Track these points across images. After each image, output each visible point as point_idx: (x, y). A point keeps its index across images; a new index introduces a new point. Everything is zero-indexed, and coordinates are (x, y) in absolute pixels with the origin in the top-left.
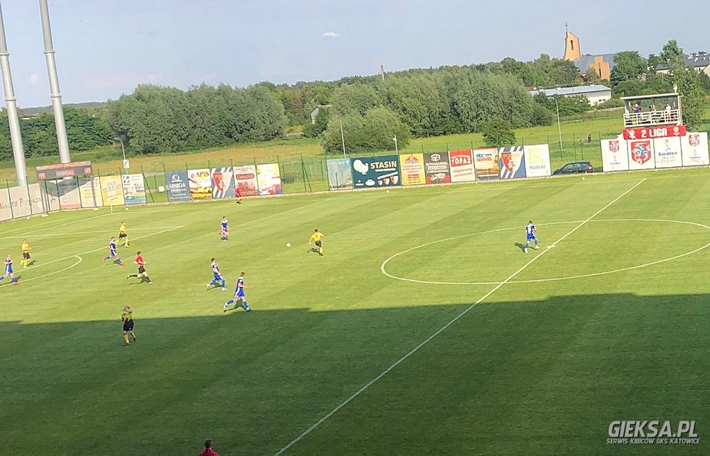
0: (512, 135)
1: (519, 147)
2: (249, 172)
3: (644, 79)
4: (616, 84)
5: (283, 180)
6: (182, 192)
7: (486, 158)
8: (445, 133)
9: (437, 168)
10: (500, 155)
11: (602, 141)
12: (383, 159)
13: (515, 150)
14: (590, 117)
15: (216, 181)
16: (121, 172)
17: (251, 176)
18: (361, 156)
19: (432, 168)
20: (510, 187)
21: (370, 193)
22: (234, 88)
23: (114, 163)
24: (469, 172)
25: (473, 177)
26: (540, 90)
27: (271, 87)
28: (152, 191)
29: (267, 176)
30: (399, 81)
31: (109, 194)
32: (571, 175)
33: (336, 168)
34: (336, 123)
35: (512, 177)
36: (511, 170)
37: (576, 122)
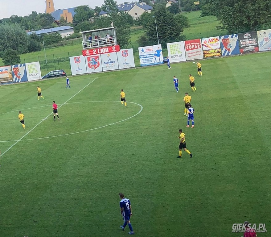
0: (18, 58)
1: (23, 64)
3: (92, 20)
4: (76, 25)
10: (12, 70)
11: (70, 58)
13: (21, 66)
14: (62, 45)
20: (19, 87)
26: (33, 32)
32: (53, 78)
35: (20, 81)
36: (19, 77)
37: (54, 48)
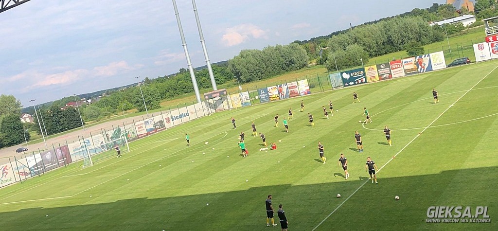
0: (422, 49)
1: (427, 55)
2: (294, 85)
3: (494, 7)
4: (478, 13)
5: (310, 87)
6: (266, 98)
7: (410, 63)
8: (386, 53)
9: (384, 71)
10: (417, 61)
11: (474, 45)
12: (356, 71)
13: (425, 57)
14: (465, 33)
15: (280, 91)
16: (239, 92)
17: (295, 87)
18: (345, 70)
19: (381, 72)
20: (425, 76)
21: (352, 89)
22: (283, 46)
23: (235, 88)
24: (401, 71)
25: (403, 74)
26: (435, 23)
27: (299, 43)
28: (253, 99)
29: (303, 86)
30: (360, 30)
31: (235, 102)
32: (458, 66)
33: (334, 78)
34: (331, 56)
35: (425, 71)
36: (424, 67)
37: (457, 37)
